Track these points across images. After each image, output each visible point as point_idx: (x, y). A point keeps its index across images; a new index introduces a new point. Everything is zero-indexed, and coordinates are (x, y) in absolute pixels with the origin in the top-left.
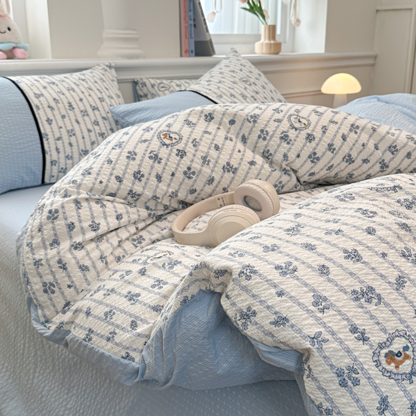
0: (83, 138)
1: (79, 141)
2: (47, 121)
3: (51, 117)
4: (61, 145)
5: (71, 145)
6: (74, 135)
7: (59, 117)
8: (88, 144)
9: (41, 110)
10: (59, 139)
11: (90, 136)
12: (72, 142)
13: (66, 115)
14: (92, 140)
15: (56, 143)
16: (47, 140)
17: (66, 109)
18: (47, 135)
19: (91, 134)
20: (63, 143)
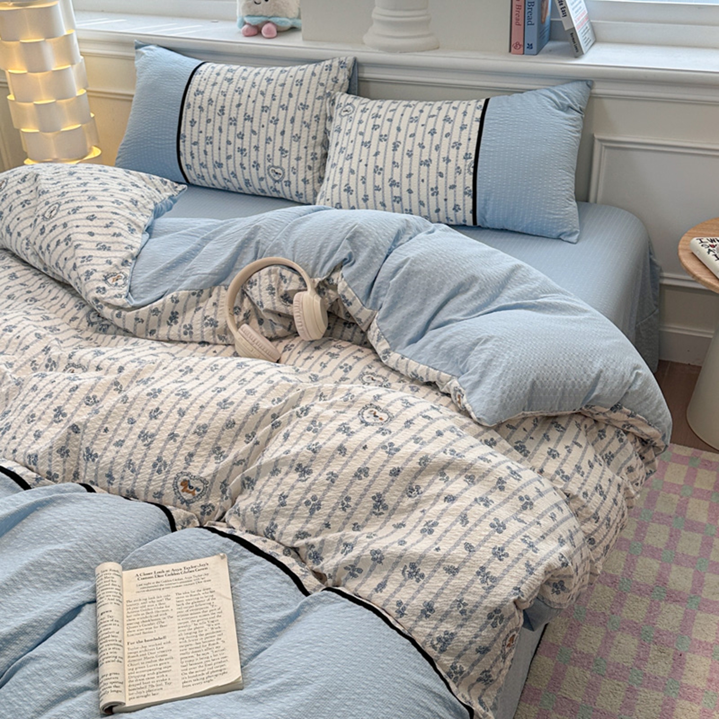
0: (219, 149)
1: (215, 152)
2: (191, 122)
3: (196, 119)
4: (196, 151)
5: (206, 152)
6: (211, 143)
7: (204, 120)
8: (224, 157)
9: (191, 109)
10: (195, 143)
11: (227, 149)
12: (207, 150)
13: (212, 120)
14: (229, 154)
15: (191, 147)
16: (184, 142)
17: (215, 113)
18: (185, 137)
19: (229, 146)
20: (198, 149)
